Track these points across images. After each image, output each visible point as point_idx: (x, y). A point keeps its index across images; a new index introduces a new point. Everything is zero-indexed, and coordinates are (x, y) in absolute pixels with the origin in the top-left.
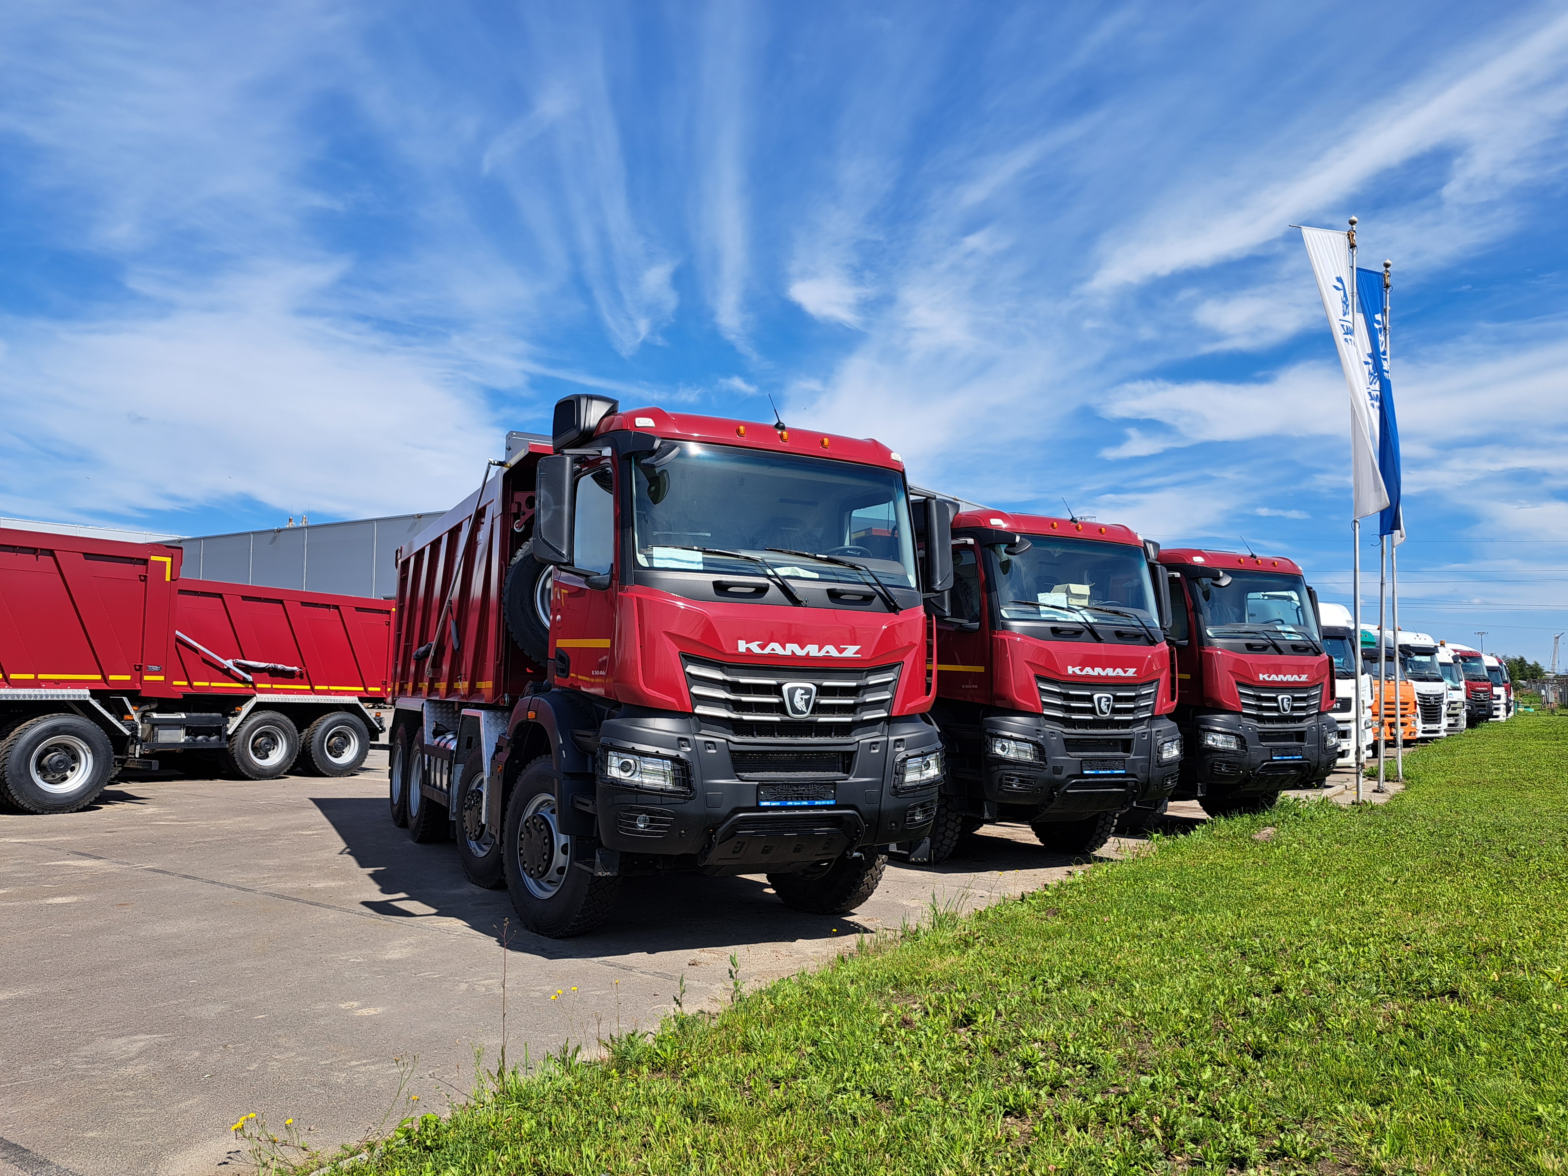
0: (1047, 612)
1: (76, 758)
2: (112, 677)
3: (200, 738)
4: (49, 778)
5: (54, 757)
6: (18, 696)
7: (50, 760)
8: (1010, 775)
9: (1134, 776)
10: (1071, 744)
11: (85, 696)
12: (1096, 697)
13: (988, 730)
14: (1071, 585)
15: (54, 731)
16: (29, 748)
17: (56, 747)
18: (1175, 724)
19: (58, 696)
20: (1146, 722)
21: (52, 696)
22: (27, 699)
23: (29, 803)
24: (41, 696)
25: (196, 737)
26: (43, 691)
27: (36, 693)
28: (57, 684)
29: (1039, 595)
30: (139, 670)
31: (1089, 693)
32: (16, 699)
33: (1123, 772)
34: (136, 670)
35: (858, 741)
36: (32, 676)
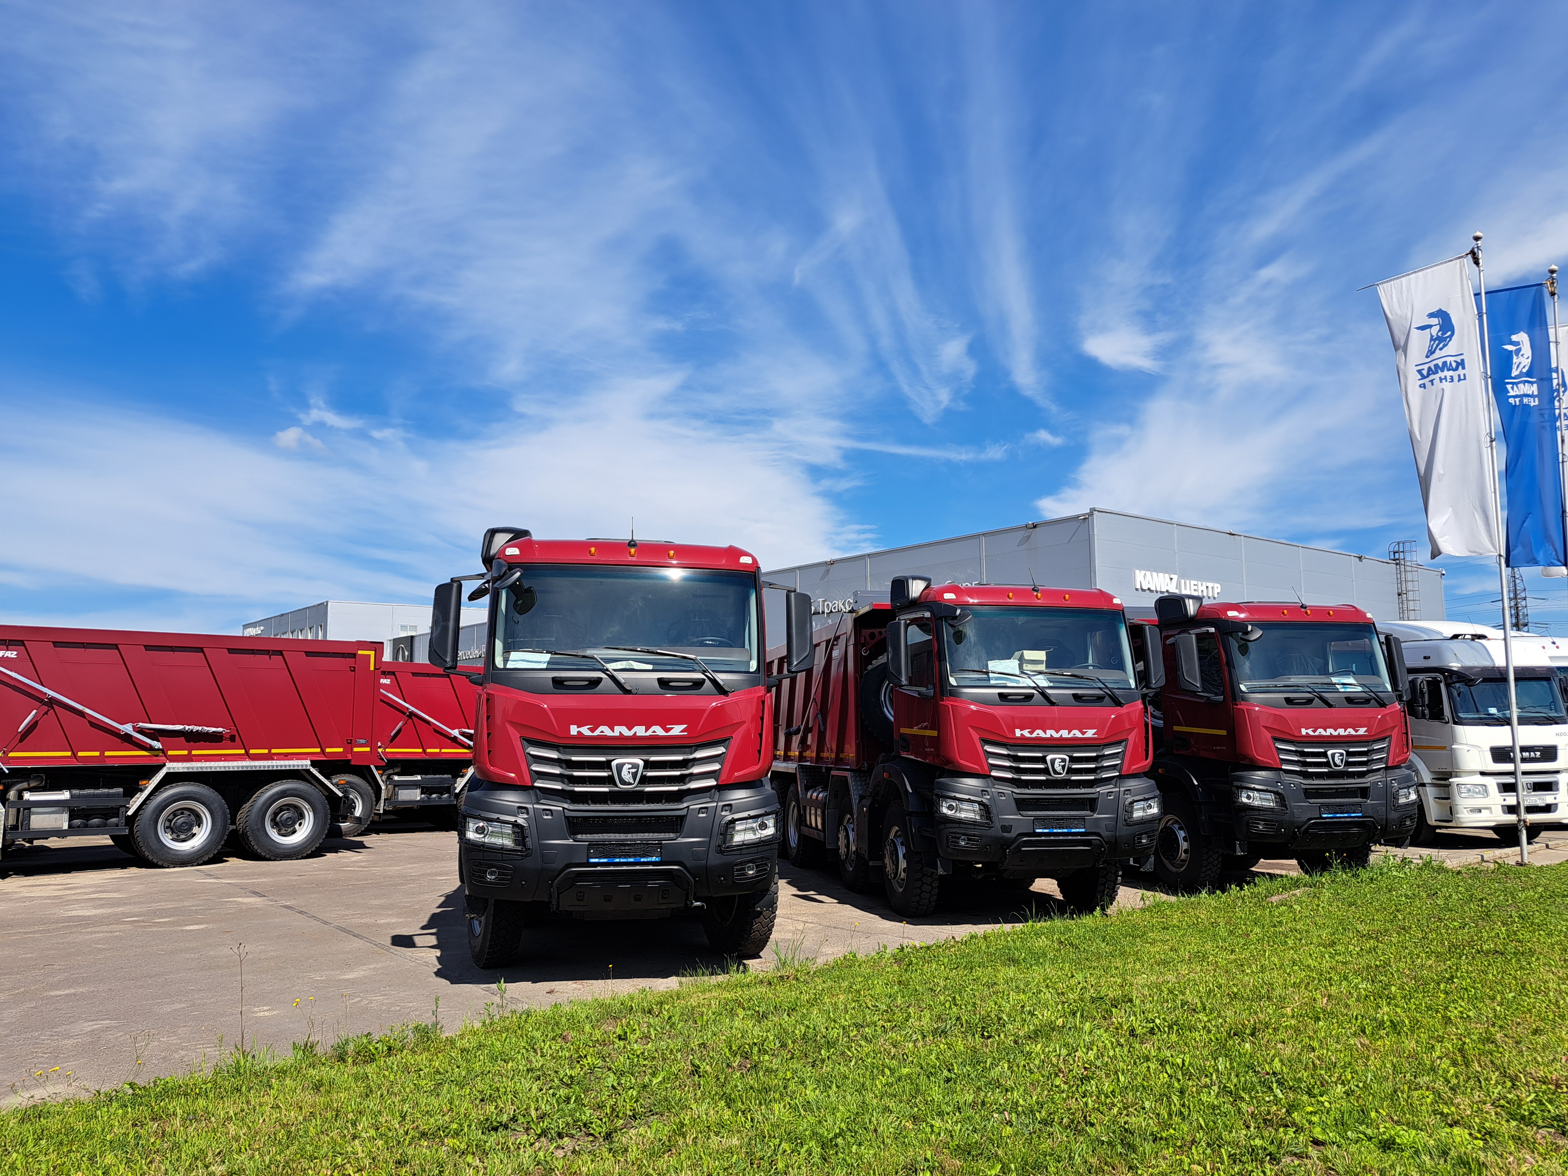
0: (997, 679)
1: (301, 816)
2: (328, 750)
3: (434, 796)
4: (283, 832)
5: (285, 815)
6: (256, 767)
7: (281, 817)
8: (955, 833)
9: (1098, 834)
10: (1022, 804)
11: (306, 766)
12: (1049, 758)
13: (936, 791)
14: (1025, 652)
15: (283, 794)
16: (264, 808)
17: (288, 807)
18: (1153, 782)
19: (286, 766)
20: (1114, 781)
21: (281, 766)
22: (262, 769)
23: (265, 852)
24: (273, 766)
25: (431, 795)
26: (274, 763)
27: (268, 764)
28: (286, 756)
29: (989, 662)
30: (350, 743)
31: (1040, 755)
32: (254, 769)
33: (1083, 830)
34: (348, 743)
35: (688, 807)
36: (266, 751)
